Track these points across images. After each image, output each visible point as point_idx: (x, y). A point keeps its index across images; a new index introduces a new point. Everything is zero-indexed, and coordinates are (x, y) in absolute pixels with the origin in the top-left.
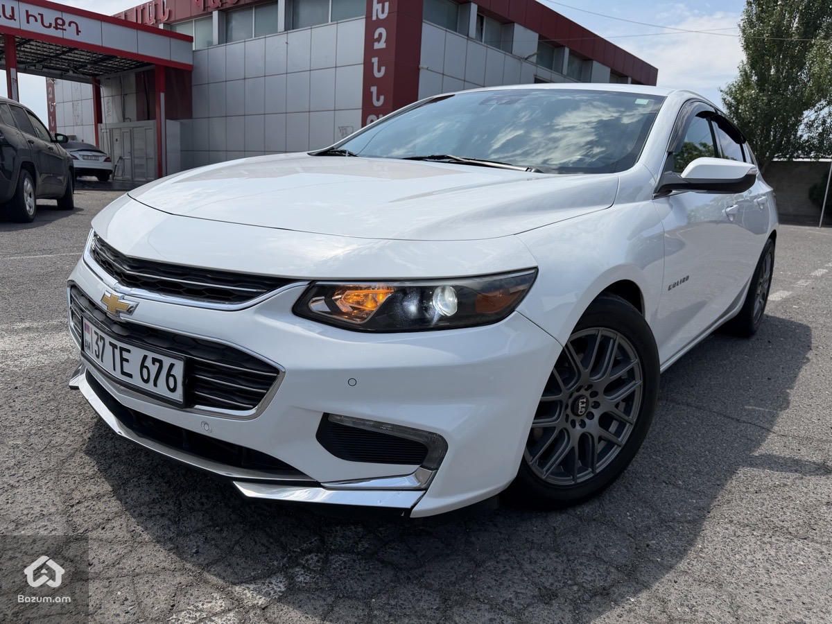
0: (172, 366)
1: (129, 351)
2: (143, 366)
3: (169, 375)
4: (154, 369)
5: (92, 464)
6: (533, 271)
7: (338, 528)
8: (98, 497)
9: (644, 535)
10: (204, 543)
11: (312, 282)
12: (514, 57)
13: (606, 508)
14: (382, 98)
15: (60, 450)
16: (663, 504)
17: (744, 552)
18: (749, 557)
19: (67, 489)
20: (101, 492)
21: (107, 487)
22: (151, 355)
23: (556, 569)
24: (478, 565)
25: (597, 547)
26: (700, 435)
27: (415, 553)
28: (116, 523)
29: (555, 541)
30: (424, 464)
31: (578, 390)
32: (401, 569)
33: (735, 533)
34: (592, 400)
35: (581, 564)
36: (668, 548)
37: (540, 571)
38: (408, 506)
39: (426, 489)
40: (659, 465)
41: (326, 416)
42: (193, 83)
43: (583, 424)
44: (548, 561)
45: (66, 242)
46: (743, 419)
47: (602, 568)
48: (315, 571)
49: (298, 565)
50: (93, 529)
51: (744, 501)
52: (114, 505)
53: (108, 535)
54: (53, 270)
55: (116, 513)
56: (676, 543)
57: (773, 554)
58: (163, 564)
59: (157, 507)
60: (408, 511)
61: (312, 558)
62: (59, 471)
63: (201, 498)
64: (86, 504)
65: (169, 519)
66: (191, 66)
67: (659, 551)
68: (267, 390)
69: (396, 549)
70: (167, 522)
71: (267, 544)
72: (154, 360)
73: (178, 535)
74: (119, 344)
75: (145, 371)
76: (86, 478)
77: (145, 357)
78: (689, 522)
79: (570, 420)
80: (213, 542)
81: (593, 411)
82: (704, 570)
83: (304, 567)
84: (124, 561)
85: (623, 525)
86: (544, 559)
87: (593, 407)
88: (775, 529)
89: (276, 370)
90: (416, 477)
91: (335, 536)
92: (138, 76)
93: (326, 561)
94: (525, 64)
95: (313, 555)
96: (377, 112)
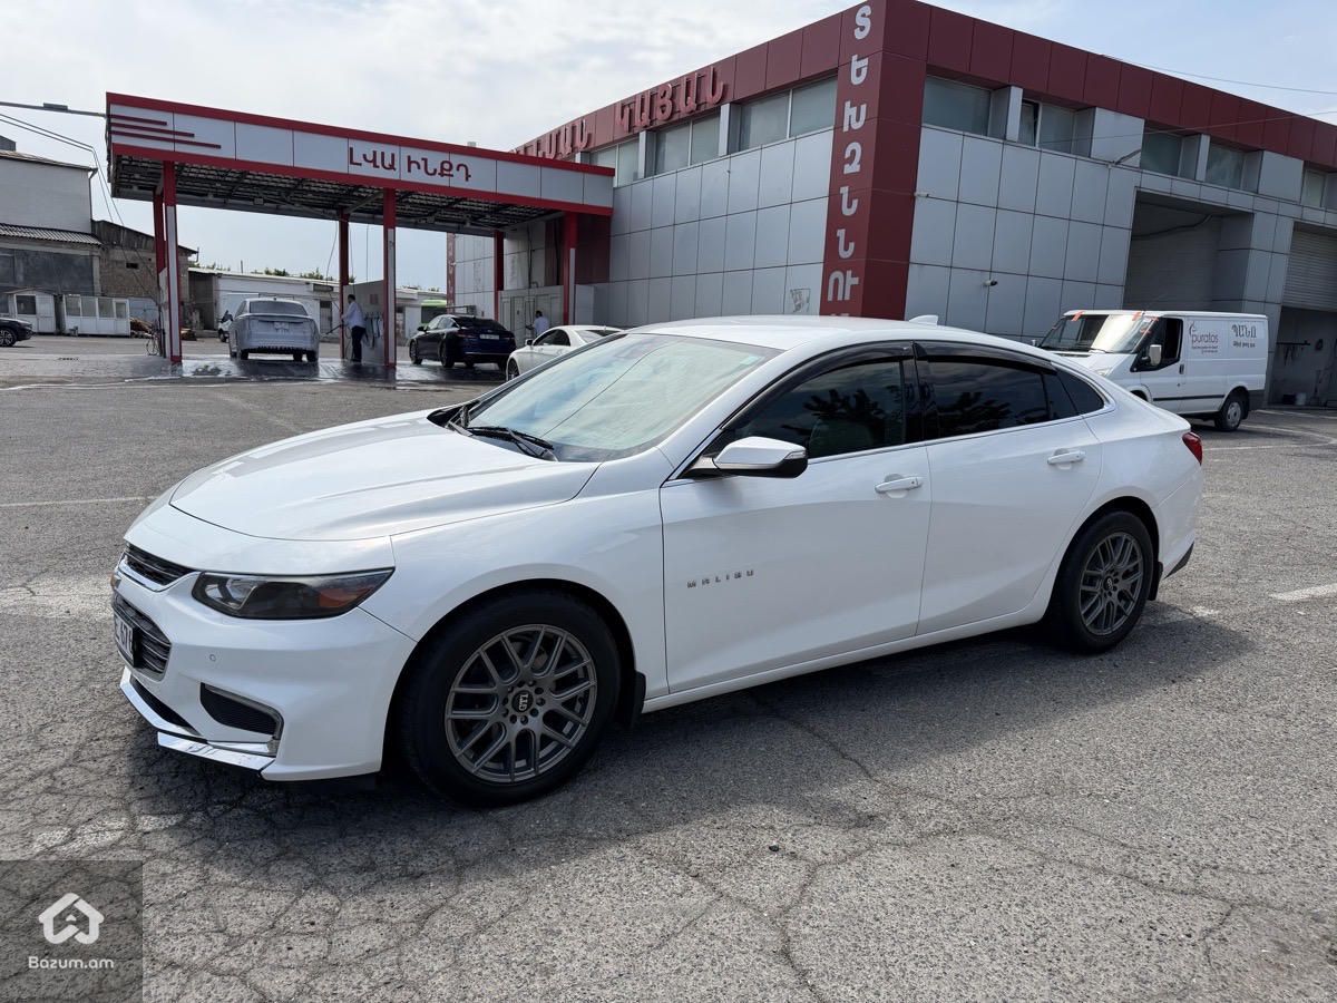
6: (387, 571)
11: (203, 572)
12: (1096, 162)
14: (852, 245)
25: (465, 843)
28: (108, 759)
31: (521, 684)
34: (536, 697)
35: (430, 853)
36: (531, 855)
38: (259, 768)
39: (275, 757)
41: (202, 685)
42: (612, 234)
43: (525, 721)
47: (446, 858)
48: (211, 816)
49: (204, 810)
50: (88, 761)
55: (114, 752)
60: (260, 773)
66: (611, 210)
67: (516, 857)
72: (125, 627)
79: (509, 715)
81: (538, 708)
82: (534, 878)
87: (538, 704)
88: (677, 862)
89: (170, 643)
90: (266, 746)
92: (548, 224)
94: (1115, 171)
96: (843, 266)
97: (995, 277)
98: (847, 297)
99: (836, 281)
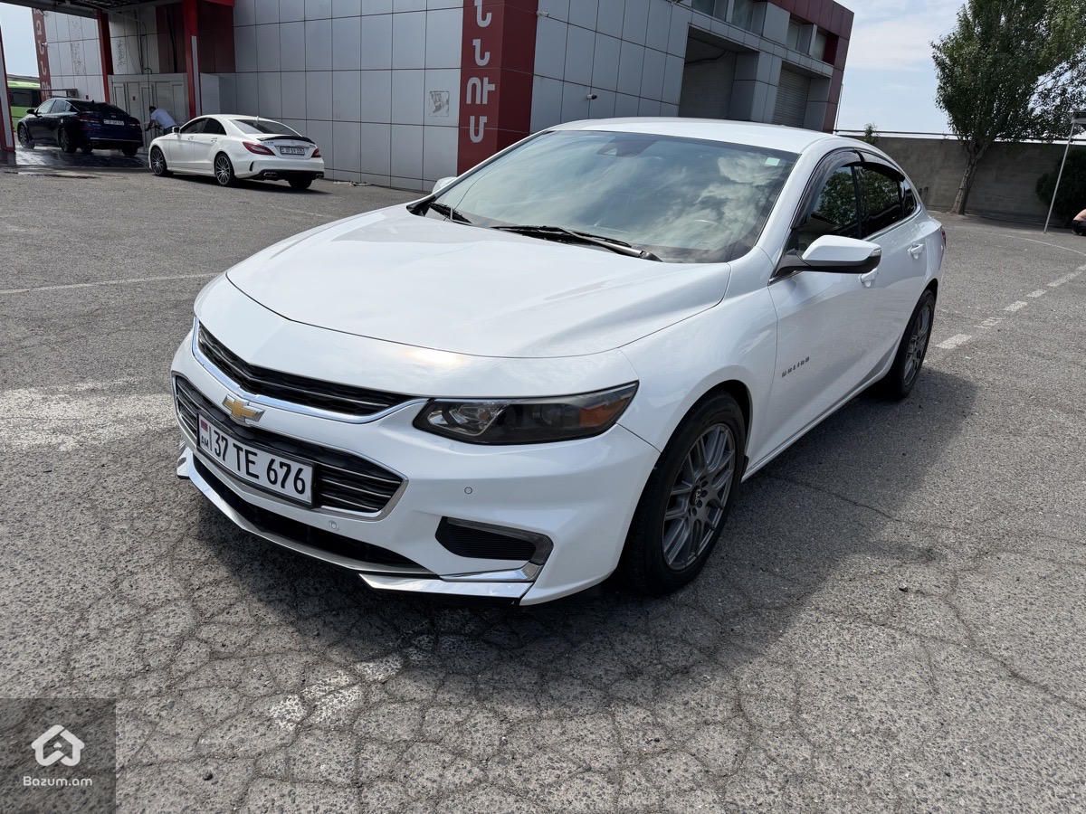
0: (300, 471)
1: (255, 454)
2: (270, 469)
3: (297, 478)
4: (281, 473)
5: (202, 550)
6: (633, 385)
7: (447, 612)
8: (216, 583)
9: (731, 620)
10: (323, 626)
11: (431, 399)
13: (700, 594)
14: (488, 54)
15: (168, 535)
16: (756, 591)
17: (822, 637)
18: (824, 642)
19: (184, 575)
20: (217, 577)
21: (223, 572)
22: (278, 460)
23: (644, 650)
24: (574, 645)
25: (685, 630)
26: (810, 520)
27: (517, 634)
28: (239, 608)
29: (646, 624)
30: (533, 559)
32: (504, 649)
33: (818, 618)
35: (668, 646)
36: (751, 632)
37: (630, 651)
38: (518, 596)
39: (534, 581)
40: (760, 552)
41: (444, 519)
44: (638, 642)
45: (100, 264)
46: (862, 501)
47: (687, 649)
48: (426, 651)
49: (411, 645)
50: (219, 614)
51: (835, 589)
52: (232, 592)
53: (233, 619)
54: (97, 307)
55: (236, 599)
56: (760, 628)
57: (848, 638)
58: (288, 646)
59: (275, 592)
60: (518, 600)
61: (424, 640)
62: (171, 555)
63: (314, 584)
64: (207, 590)
65: (287, 604)
67: (741, 636)
68: (392, 496)
69: (500, 631)
70: (285, 607)
71: (382, 627)
72: (282, 465)
73: (298, 619)
74: (245, 447)
75: (272, 473)
76: (200, 564)
77: (272, 461)
78: (776, 609)
80: (331, 626)
81: (702, 499)
82: (780, 653)
83: (416, 647)
84: (254, 642)
85: (713, 610)
86: (634, 641)
87: (702, 496)
88: (858, 616)
89: (400, 479)
90: (524, 571)
91: (444, 619)
92: (159, 11)
93: (436, 642)
95: (425, 636)
96: (481, 73)
97: (595, 92)
98: (485, 102)
99: (474, 86)
